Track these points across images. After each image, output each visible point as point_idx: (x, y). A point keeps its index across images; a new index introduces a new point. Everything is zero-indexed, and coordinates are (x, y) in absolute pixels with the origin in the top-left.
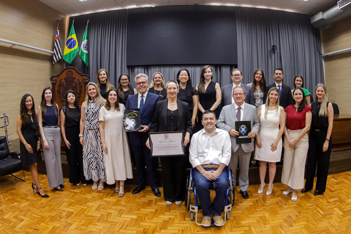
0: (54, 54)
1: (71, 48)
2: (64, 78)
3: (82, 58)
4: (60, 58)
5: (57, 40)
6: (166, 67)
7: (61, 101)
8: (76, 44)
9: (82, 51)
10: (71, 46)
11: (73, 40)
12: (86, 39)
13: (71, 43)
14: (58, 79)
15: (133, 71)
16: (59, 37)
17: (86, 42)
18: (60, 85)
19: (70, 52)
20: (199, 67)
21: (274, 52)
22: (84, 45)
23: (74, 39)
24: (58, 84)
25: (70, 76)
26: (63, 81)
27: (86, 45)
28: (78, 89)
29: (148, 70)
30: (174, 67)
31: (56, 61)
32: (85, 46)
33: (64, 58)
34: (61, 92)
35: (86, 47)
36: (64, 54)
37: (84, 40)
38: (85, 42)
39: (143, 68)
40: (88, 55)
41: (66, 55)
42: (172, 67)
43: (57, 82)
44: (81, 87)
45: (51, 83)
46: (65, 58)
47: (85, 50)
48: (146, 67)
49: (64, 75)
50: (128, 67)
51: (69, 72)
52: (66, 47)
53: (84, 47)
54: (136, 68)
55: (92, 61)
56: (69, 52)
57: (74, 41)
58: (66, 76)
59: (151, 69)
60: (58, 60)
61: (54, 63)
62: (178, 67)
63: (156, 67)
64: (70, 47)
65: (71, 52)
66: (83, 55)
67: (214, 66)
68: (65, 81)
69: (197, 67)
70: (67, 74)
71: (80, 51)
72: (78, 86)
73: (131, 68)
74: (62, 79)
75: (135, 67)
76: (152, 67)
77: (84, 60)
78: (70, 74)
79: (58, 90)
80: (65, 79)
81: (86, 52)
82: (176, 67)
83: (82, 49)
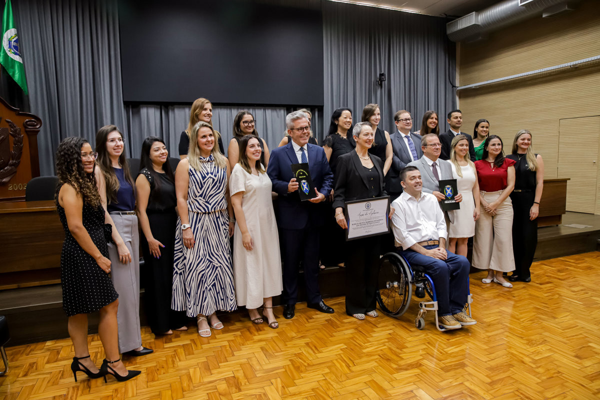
3: (11, 74)
9: (6, 56)
12: (14, 27)
15: (137, 113)
17: (13, 33)
20: (261, 109)
21: (381, 85)
22: (10, 42)
27: (15, 42)
28: (12, 145)
30: (218, 108)
32: (13, 44)
35: (15, 47)
37: (8, 28)
38: (13, 36)
39: (157, 108)
40: (22, 67)
44: (20, 141)
47: (16, 54)
48: (163, 107)
50: (127, 104)
53: (10, 47)
54: (143, 107)
59: (173, 110)
62: (225, 108)
63: (184, 108)
66: (10, 65)
67: (285, 108)
69: (258, 109)
71: (2, 54)
72: (11, 139)
73: (133, 106)
75: (141, 106)
76: (175, 106)
77: (17, 77)
81: (17, 58)
82: (221, 108)
83: (7, 52)
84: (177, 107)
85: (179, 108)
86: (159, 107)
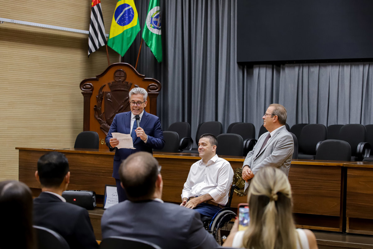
0: (89, 35)
1: (124, 25)
2: (109, 84)
3: (149, 45)
4: (103, 44)
5: (96, 8)
6: (313, 66)
7: (101, 128)
8: (133, 16)
9: (148, 30)
10: (125, 19)
11: (127, 9)
12: (157, 5)
13: (124, 14)
14: (97, 86)
15: (250, 74)
16: (100, 2)
17: (156, 10)
18: (101, 98)
19: (123, 33)
22: (152, 18)
23: (130, 7)
24: (95, 94)
25: (120, 81)
26: (107, 89)
27: (157, 17)
29: (278, 72)
30: (329, 65)
31: (93, 50)
32: (154, 19)
33: (109, 44)
34: (103, 111)
35: (156, 23)
36: (111, 37)
37: (152, 8)
38: (155, 13)
39: (269, 68)
40: (162, 39)
41: (114, 38)
42: (325, 66)
43: (94, 91)
45: (82, 93)
46: (113, 44)
47: (155, 28)
48: (275, 66)
49: (109, 79)
51: (118, 73)
52: (114, 22)
53: (151, 23)
55: (173, 50)
56: (121, 32)
57: (129, 9)
58: (113, 81)
59: (284, 69)
60: (98, 47)
61: (89, 53)
62: (337, 65)
64: (122, 22)
65: (125, 33)
66: (149, 38)
68: (110, 91)
70: (115, 77)
71: (145, 30)
73: (247, 66)
74: (105, 85)
75: (254, 66)
76: (287, 65)
77: (153, 49)
78: (120, 77)
79: (95, 106)
80: (111, 87)
81: (157, 32)
82: (332, 65)
83: (149, 27)
84: (288, 67)
85: (290, 67)
86: (271, 66)
